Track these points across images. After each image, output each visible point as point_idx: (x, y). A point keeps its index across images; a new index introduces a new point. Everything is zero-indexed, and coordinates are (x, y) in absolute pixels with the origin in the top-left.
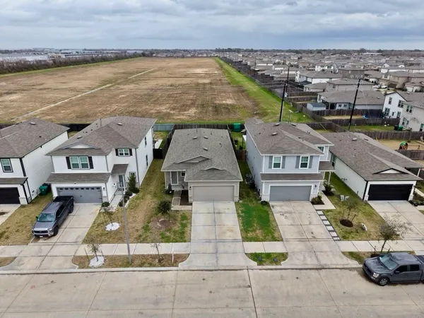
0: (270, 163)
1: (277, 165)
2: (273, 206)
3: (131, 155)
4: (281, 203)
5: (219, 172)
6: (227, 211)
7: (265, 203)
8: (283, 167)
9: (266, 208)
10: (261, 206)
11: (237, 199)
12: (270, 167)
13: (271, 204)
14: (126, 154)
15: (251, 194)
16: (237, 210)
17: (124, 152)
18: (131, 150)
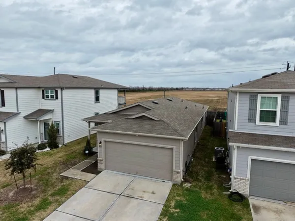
0: (252, 109)
1: (268, 116)
2: (257, 209)
3: (57, 98)
4: (279, 206)
5: (152, 123)
6: (146, 196)
7: (240, 198)
8: (284, 122)
9: (237, 208)
10: (226, 202)
11: (179, 178)
12: (252, 120)
13: (252, 201)
14: (52, 97)
15: (215, 176)
16: (168, 200)
17: (50, 94)
18: (56, 92)
